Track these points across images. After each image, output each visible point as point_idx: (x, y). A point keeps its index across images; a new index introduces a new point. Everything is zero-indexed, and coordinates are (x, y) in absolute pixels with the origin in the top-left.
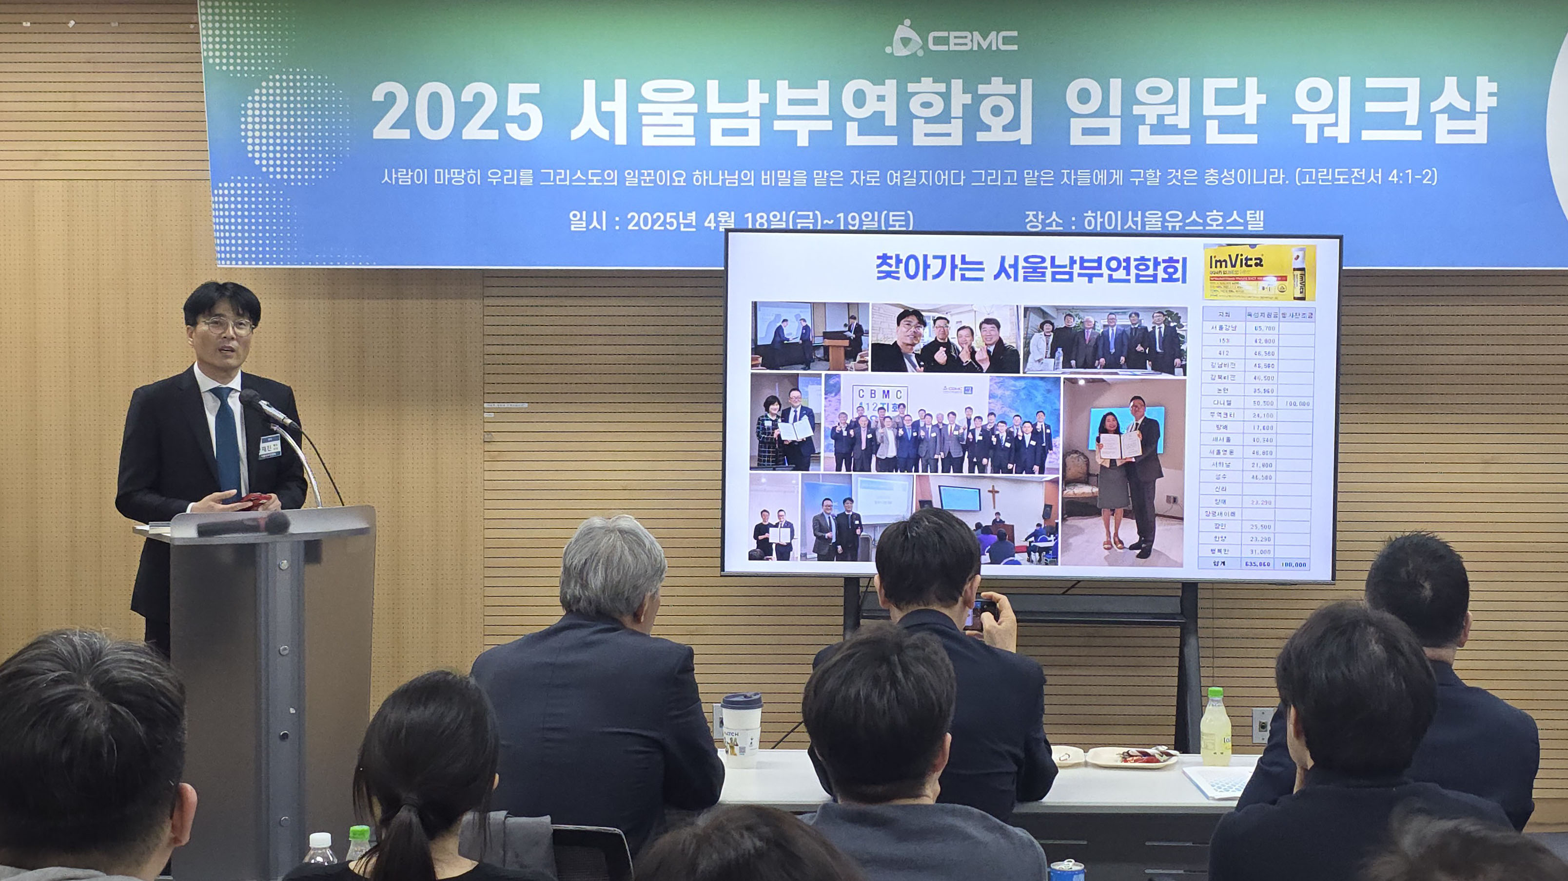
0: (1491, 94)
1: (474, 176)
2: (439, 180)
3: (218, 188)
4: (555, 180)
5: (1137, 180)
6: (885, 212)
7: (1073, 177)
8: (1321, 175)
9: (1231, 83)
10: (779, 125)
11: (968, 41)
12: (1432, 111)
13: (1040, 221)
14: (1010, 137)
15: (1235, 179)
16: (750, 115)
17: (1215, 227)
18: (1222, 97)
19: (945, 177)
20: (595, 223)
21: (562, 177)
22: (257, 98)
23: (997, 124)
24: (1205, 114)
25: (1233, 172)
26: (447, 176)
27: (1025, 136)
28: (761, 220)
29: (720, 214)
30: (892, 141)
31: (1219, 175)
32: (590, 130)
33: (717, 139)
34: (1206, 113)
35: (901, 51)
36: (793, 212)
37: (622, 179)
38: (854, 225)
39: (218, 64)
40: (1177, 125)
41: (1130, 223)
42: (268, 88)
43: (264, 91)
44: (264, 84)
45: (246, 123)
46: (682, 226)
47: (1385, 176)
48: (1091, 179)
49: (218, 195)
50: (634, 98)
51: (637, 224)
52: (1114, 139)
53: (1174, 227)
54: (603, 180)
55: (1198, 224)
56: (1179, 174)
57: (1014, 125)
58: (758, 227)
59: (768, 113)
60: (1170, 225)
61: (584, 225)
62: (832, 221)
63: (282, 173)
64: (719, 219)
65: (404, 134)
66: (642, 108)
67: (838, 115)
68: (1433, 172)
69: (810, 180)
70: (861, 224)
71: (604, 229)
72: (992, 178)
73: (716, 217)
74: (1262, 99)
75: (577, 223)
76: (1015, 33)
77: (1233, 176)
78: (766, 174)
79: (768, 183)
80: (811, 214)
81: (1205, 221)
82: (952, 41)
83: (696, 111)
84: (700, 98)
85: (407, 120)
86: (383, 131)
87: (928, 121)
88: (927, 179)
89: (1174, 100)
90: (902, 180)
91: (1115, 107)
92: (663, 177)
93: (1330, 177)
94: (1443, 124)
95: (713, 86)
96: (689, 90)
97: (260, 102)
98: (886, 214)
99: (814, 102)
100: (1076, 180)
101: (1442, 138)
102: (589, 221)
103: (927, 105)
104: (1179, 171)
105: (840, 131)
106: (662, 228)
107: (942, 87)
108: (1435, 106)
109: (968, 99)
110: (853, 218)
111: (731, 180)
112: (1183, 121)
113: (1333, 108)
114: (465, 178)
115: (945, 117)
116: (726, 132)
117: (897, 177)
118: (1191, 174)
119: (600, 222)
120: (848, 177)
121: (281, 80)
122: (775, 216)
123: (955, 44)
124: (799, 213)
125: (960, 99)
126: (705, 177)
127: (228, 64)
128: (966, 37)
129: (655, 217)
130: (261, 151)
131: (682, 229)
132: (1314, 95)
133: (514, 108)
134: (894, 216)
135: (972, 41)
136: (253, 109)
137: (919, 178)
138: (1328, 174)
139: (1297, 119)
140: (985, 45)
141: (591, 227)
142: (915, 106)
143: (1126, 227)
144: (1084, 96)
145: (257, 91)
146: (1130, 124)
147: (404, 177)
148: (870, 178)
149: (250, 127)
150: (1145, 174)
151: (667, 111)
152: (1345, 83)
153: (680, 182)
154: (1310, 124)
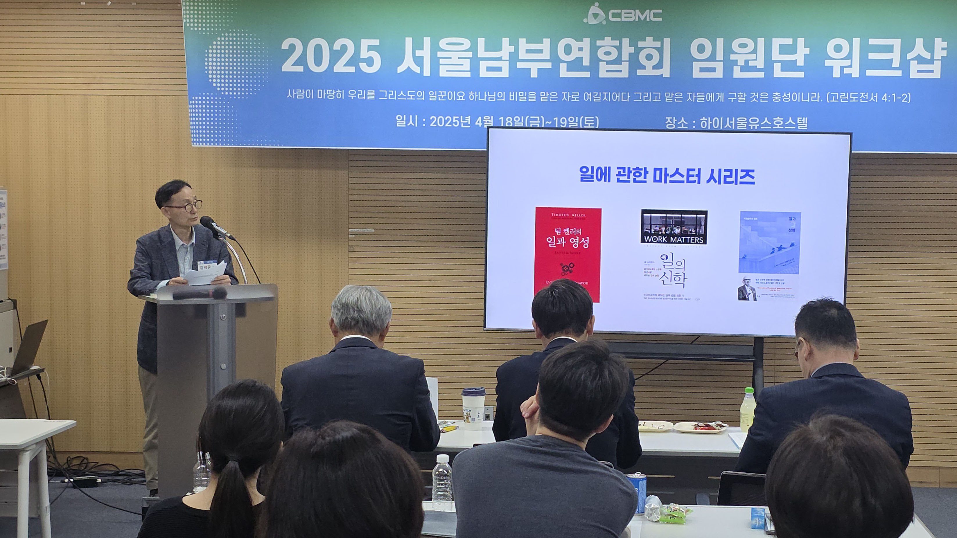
0: (943, 49)
1: (340, 94)
2: (320, 96)
3: (192, 100)
4: (387, 97)
5: (732, 99)
6: (582, 117)
7: (694, 97)
8: (842, 97)
9: (789, 41)
10: (520, 65)
11: (632, 15)
12: (908, 59)
13: (674, 123)
14: (657, 72)
15: (791, 98)
16: (503, 59)
17: (778, 127)
18: (783, 49)
19: (618, 97)
20: (411, 122)
21: (392, 95)
22: (215, 47)
23: (649, 65)
25: (789, 95)
26: (324, 94)
27: (666, 72)
28: (509, 121)
29: (484, 118)
30: (586, 74)
31: (781, 96)
32: (409, 67)
33: (483, 73)
34: (773, 59)
35: (593, 21)
36: (528, 117)
37: (427, 96)
38: (563, 125)
39: (192, 27)
40: (756, 66)
41: (728, 124)
42: (221, 41)
43: (219, 43)
44: (219, 39)
45: (208, 62)
46: (462, 124)
47: (880, 97)
48: (705, 98)
49: (192, 104)
50: (435, 48)
51: (436, 123)
52: (719, 74)
53: (754, 127)
54: (417, 97)
55: (769, 125)
56: (757, 95)
57: (659, 66)
58: (507, 125)
59: (514, 58)
60: (752, 126)
61: (405, 124)
62: (551, 122)
63: (229, 91)
64: (484, 120)
65: (300, 69)
66: (440, 54)
67: (555, 60)
68: (908, 95)
69: (538, 97)
70: (568, 124)
71: (416, 126)
72: (646, 97)
73: (482, 119)
74: (807, 51)
75: (401, 123)
76: (661, 11)
77: (789, 97)
78: (512, 94)
79: (513, 100)
80: (538, 118)
81: (773, 123)
82: (623, 15)
83: (471, 56)
84: (474, 48)
85: (302, 61)
86: (288, 67)
87: (608, 63)
88: (607, 98)
89: (755, 51)
90: (593, 98)
91: (720, 55)
92: (452, 96)
93: (847, 98)
94: (914, 66)
95: (481, 41)
96: (467, 43)
97: (217, 49)
98: (582, 118)
99: (541, 51)
100: (696, 99)
101: (913, 75)
102: (408, 121)
103: (608, 53)
104: (758, 93)
105: (556, 68)
106: (451, 126)
107: (617, 43)
108: (910, 56)
109: (632, 50)
110: (563, 121)
111: (492, 98)
112: (760, 64)
113: (849, 57)
114: (335, 95)
115: (618, 61)
116: (489, 69)
117: (589, 97)
118: (765, 95)
119: (414, 121)
120: (560, 96)
121: (228, 37)
122: (517, 119)
123: (625, 17)
124: (531, 117)
125: (627, 50)
126: (476, 96)
127: (198, 27)
128: (631, 13)
129: (446, 119)
130: (216, 78)
131: (462, 126)
132: (838, 48)
133: (364, 54)
134: (587, 119)
135: (635, 15)
136: (212, 53)
137: (602, 97)
138: (846, 96)
139: (828, 63)
140: (642, 18)
141: (408, 125)
142: (600, 54)
143: (725, 127)
144: (701, 49)
145: (215, 43)
146: (729, 65)
147: (300, 94)
148: (574, 96)
149: (210, 64)
150: (737, 95)
151: (455, 56)
152: (856, 41)
153: (461, 98)
154: (837, 66)
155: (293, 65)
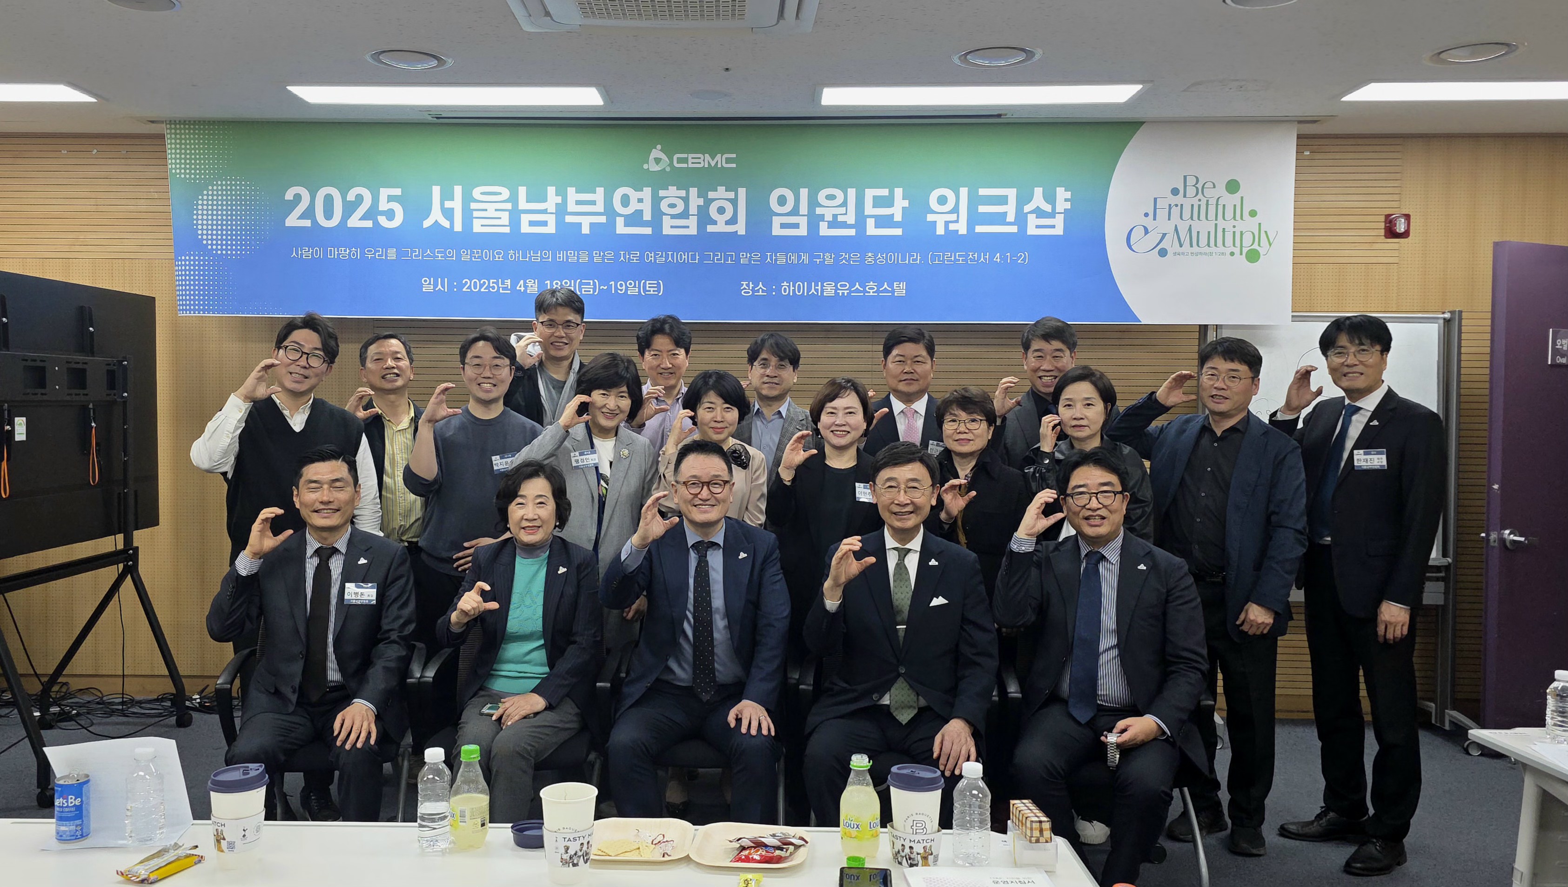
0: (1066, 200)
1: (356, 253)
2: (331, 255)
3: (178, 261)
4: (411, 257)
5: (818, 260)
6: (643, 281)
7: (774, 257)
8: (947, 258)
9: (885, 192)
10: (569, 219)
11: (701, 161)
12: (1025, 212)
13: (750, 288)
14: (730, 229)
15: (886, 260)
16: (548, 212)
17: (871, 294)
18: (878, 202)
19: (685, 257)
20: (440, 286)
21: (416, 254)
22: (205, 197)
23: (721, 219)
24: (866, 214)
25: (885, 254)
26: (336, 253)
27: (740, 228)
29: (527, 282)
30: (648, 231)
31: (875, 257)
32: (436, 221)
33: (525, 228)
35: (654, 167)
36: (579, 280)
37: (459, 256)
38: (621, 290)
39: (176, 172)
40: (846, 222)
41: (813, 290)
42: (213, 190)
43: (210, 193)
44: (210, 187)
45: (197, 215)
46: (501, 289)
47: (991, 257)
48: (787, 259)
49: (178, 265)
50: (468, 199)
51: (469, 287)
52: (803, 231)
54: (445, 256)
55: (860, 292)
56: (847, 256)
57: (733, 221)
59: (561, 210)
60: (840, 292)
61: (432, 288)
62: (606, 288)
63: (222, 250)
64: (527, 285)
65: (307, 223)
66: (473, 206)
67: (610, 212)
68: (1025, 254)
69: (591, 257)
71: (446, 290)
72: (718, 258)
73: (525, 283)
74: (906, 203)
75: (427, 286)
76: (734, 156)
77: (885, 258)
78: (560, 253)
79: (561, 260)
80: (591, 281)
81: (865, 289)
82: (690, 161)
83: (511, 208)
84: (513, 199)
85: (309, 213)
86: (292, 221)
87: (673, 217)
88: (672, 258)
89: (844, 204)
90: (655, 259)
91: (804, 209)
92: (488, 255)
93: (953, 258)
94: (1032, 221)
95: (522, 191)
96: (506, 193)
97: (208, 200)
99: (593, 203)
100: (776, 260)
101: (1032, 231)
102: (436, 285)
103: (672, 206)
104: (847, 254)
105: (611, 223)
106: (487, 290)
107: (683, 193)
108: (1027, 208)
109: (701, 202)
110: (621, 285)
111: (536, 258)
112: (851, 219)
113: (955, 210)
114: (349, 255)
115: (685, 215)
116: (532, 223)
117: (651, 256)
118: (856, 256)
119: (443, 287)
120: (617, 256)
121: (222, 185)
123: (692, 163)
124: (582, 281)
125: (695, 202)
126: (517, 255)
127: (184, 173)
128: (700, 158)
129: (482, 282)
130: (207, 235)
131: (501, 291)
133: (383, 206)
134: (649, 284)
135: (704, 161)
136: (203, 205)
137: (667, 257)
139: (930, 218)
140: (713, 164)
141: (436, 289)
142: (664, 206)
143: (810, 293)
144: (782, 201)
145: (204, 192)
146: (814, 221)
147: (306, 253)
148: (633, 256)
149: (200, 217)
150: (824, 256)
151: (491, 207)
152: (964, 192)
153: (499, 258)
154: (939, 221)
155: (298, 218)
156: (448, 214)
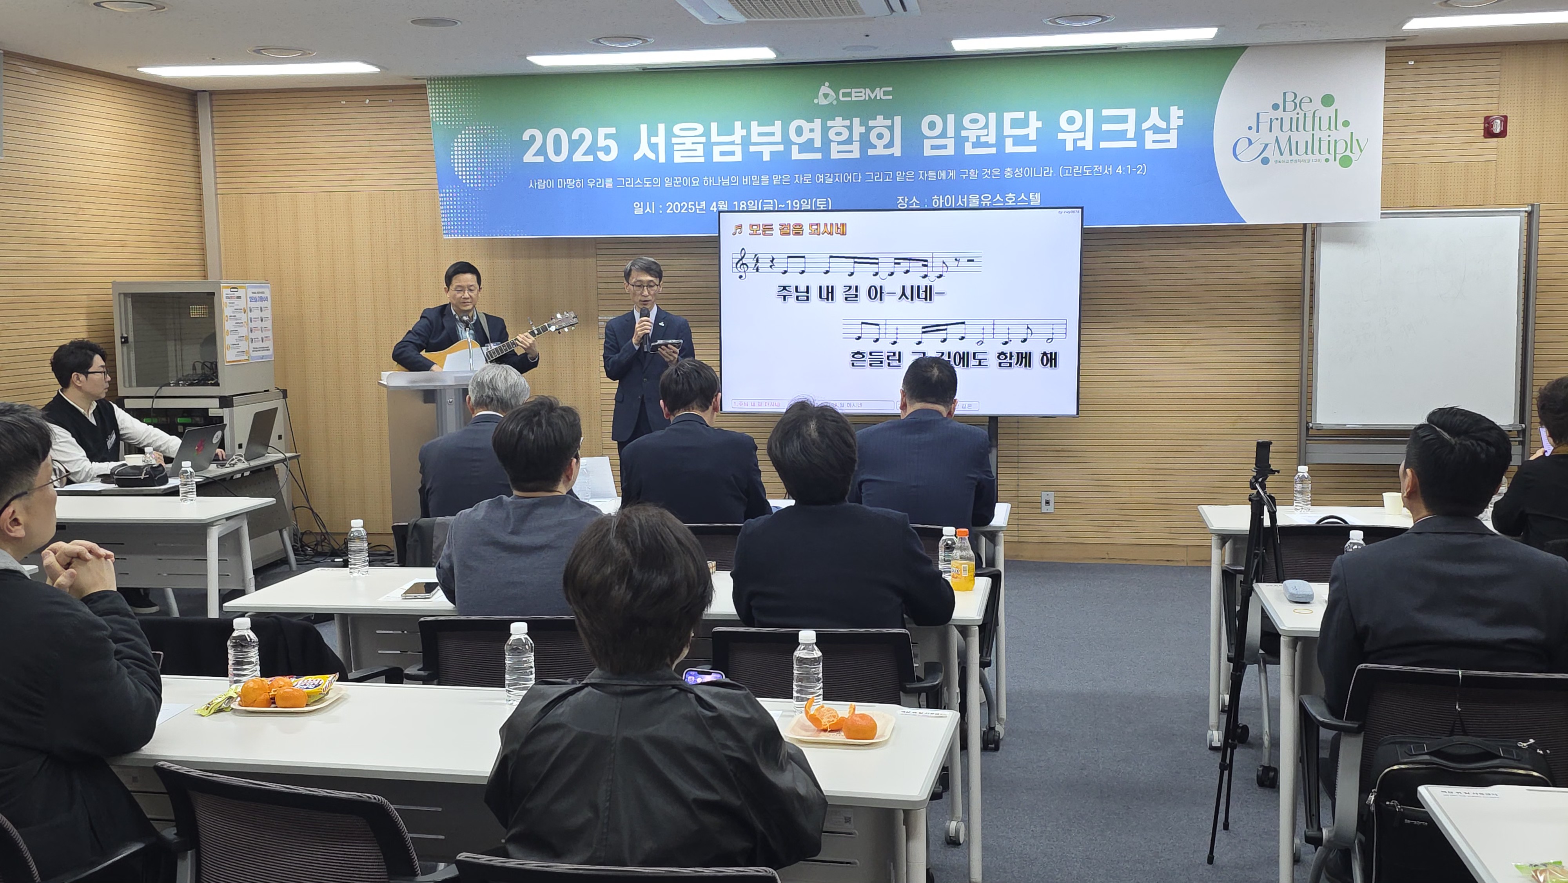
0: (1179, 118)
1: (580, 183)
2: (560, 186)
3: (441, 193)
4: (625, 184)
5: (964, 176)
7: (926, 176)
8: (1075, 171)
9: (1021, 115)
10: (752, 149)
11: (862, 94)
12: (1143, 129)
13: (906, 202)
14: (888, 152)
15: (1023, 174)
16: (736, 143)
17: (1010, 204)
18: (1015, 123)
19: (850, 178)
20: (648, 209)
21: (629, 183)
22: (460, 141)
23: (880, 144)
25: (1021, 170)
26: (565, 183)
27: (897, 151)
28: (743, 206)
30: (818, 156)
31: (1013, 172)
32: (644, 154)
33: (717, 158)
34: (1005, 134)
35: (823, 102)
36: (762, 200)
37: (663, 183)
38: (796, 207)
39: (438, 122)
40: (988, 142)
41: (960, 202)
42: (465, 134)
43: (463, 136)
44: (463, 132)
45: (454, 155)
46: (697, 210)
47: (1114, 170)
48: (937, 176)
49: (442, 198)
50: (669, 134)
51: (672, 209)
52: (950, 151)
53: (986, 204)
54: (652, 184)
55: (1001, 202)
56: (989, 172)
57: (890, 145)
58: (741, 209)
59: (746, 142)
60: (984, 203)
61: (642, 211)
62: (784, 205)
63: (474, 183)
64: (719, 206)
65: (541, 159)
66: (674, 140)
67: (787, 141)
68: (1143, 167)
69: (771, 180)
70: (801, 207)
71: (654, 212)
72: (878, 178)
73: (717, 204)
74: (1039, 124)
75: (638, 210)
77: (1022, 172)
78: (745, 178)
79: (747, 183)
80: (771, 201)
81: (1005, 200)
82: (853, 95)
83: (705, 141)
84: (707, 133)
85: (542, 151)
86: (529, 157)
87: (840, 143)
88: (839, 179)
89: (986, 126)
90: (824, 180)
91: (951, 132)
92: (687, 182)
93: (1080, 171)
94: (1149, 136)
95: (714, 126)
96: (700, 129)
97: (462, 143)
98: (815, 200)
99: (772, 134)
100: (928, 177)
101: (1149, 145)
102: (645, 208)
103: (838, 134)
104: (989, 170)
105: (788, 151)
106: (686, 212)
107: (847, 123)
108: (1145, 126)
109: (863, 130)
110: (796, 203)
111: (726, 182)
112: (992, 139)
113: (1083, 129)
114: (575, 185)
115: (849, 141)
116: (722, 154)
117: (821, 178)
118: (996, 172)
119: (651, 209)
120: (793, 179)
121: (473, 130)
122: (751, 203)
123: (855, 96)
124: (765, 201)
125: (858, 130)
126: (710, 181)
127: (442, 121)
128: (861, 92)
129: (682, 205)
130: (462, 171)
131: (698, 212)
132: (1071, 121)
133: (601, 143)
134: (820, 201)
135: (865, 94)
136: (458, 146)
137: (835, 177)
139: (1061, 136)
140: (873, 97)
141: (646, 212)
142: (831, 135)
143: (957, 205)
144: (932, 126)
145: (459, 136)
146: (960, 142)
147: (541, 185)
148: (806, 179)
149: (456, 157)
150: (969, 172)
151: (689, 141)
152: (1089, 113)
153: (696, 183)
154: (1070, 139)
155: (534, 156)
156: (654, 148)
